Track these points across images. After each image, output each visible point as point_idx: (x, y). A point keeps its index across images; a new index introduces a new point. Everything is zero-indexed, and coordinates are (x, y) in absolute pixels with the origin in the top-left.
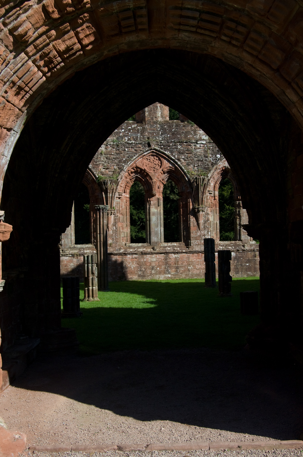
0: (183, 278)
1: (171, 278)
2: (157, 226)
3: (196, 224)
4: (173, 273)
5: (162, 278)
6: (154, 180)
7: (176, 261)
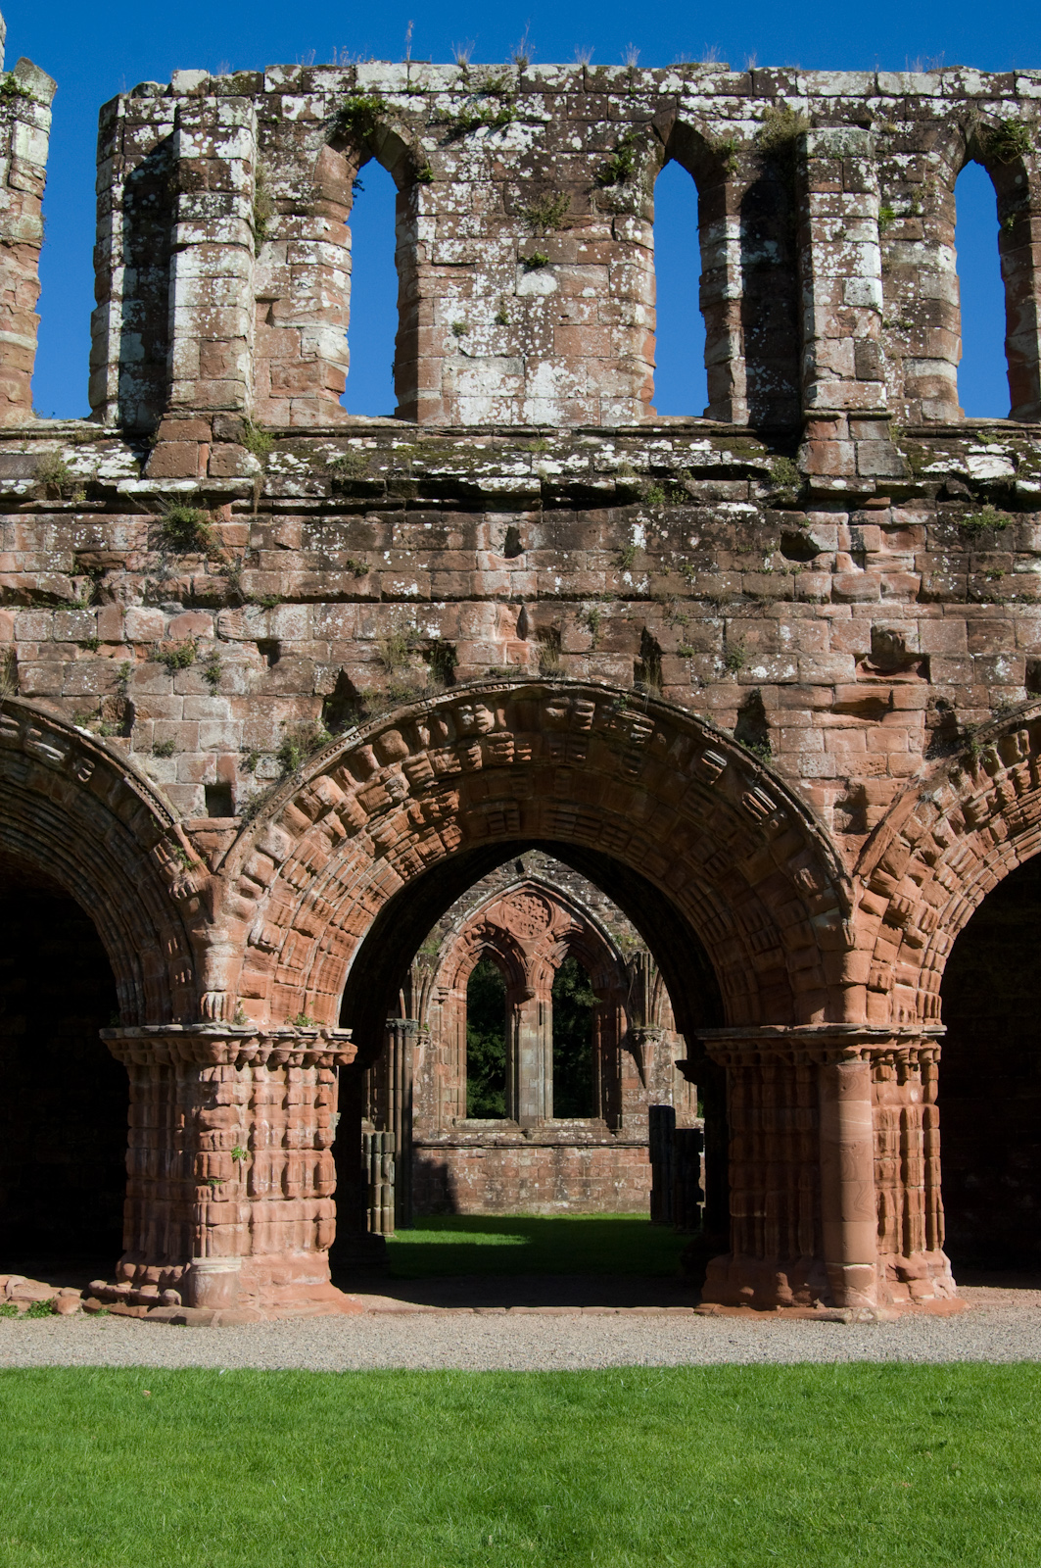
0: (600, 1209)
1: (570, 1210)
2: (537, 1077)
3: (635, 1071)
4: (574, 1198)
5: (546, 1210)
6: (530, 958)
7: (584, 1168)
